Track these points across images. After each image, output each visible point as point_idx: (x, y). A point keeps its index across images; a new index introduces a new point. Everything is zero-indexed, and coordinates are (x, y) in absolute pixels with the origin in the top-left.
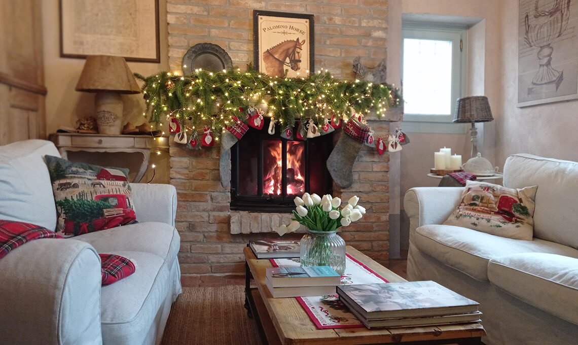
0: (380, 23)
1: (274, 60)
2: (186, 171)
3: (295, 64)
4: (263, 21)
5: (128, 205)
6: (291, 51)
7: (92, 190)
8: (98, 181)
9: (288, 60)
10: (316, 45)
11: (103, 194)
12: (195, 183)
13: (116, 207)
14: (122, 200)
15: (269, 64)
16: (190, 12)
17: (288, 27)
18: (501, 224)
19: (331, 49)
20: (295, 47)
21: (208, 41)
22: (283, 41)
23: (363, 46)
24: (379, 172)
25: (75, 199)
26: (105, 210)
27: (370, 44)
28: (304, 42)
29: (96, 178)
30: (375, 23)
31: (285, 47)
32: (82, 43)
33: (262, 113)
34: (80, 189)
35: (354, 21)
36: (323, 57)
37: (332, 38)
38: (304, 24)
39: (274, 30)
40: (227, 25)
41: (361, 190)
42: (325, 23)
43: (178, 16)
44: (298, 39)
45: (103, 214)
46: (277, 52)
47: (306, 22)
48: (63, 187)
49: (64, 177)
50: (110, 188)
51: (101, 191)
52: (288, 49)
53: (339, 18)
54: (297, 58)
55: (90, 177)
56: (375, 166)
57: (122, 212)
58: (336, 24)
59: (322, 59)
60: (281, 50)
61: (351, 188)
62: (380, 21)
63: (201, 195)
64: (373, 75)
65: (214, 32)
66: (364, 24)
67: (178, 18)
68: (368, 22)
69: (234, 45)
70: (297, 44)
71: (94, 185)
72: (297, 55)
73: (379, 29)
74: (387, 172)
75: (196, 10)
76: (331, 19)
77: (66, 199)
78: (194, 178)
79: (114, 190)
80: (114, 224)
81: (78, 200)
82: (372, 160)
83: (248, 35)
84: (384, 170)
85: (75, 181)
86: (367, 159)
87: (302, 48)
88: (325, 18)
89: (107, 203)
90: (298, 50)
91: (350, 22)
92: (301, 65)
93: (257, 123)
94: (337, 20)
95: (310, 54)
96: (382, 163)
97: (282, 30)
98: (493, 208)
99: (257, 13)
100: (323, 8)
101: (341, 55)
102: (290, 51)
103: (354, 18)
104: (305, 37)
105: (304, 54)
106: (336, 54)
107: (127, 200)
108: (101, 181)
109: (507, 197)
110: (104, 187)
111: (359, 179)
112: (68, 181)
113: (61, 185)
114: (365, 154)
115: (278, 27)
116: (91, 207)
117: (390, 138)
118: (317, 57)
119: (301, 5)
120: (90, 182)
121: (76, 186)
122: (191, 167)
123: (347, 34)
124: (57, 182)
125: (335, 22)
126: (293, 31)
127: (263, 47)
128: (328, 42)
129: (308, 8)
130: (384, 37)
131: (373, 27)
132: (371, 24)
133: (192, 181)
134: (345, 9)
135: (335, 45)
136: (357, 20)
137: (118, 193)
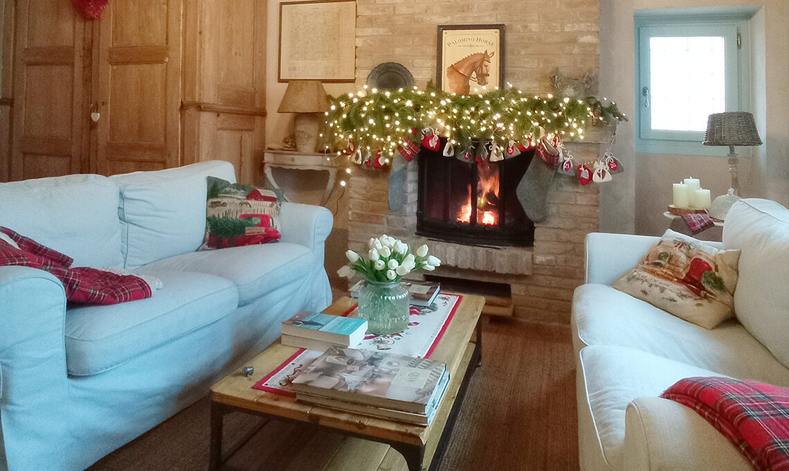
0: (588, 26)
1: (458, 75)
2: (364, 192)
3: (482, 79)
4: (448, 36)
5: (271, 224)
6: (478, 64)
7: (239, 209)
8: (245, 201)
9: (474, 75)
10: (508, 56)
11: (248, 213)
12: (372, 204)
13: (258, 225)
14: (265, 220)
15: (453, 80)
16: (376, 34)
17: (476, 40)
18: (677, 298)
19: (526, 59)
20: (483, 60)
21: (391, 60)
22: (470, 55)
23: (567, 54)
24: (585, 205)
25: (221, 217)
26: (247, 228)
27: (576, 51)
28: (493, 53)
29: (245, 197)
30: (583, 27)
31: (472, 61)
32: (295, 69)
33: (437, 134)
34: (228, 208)
35: (555, 27)
36: (518, 69)
37: (528, 47)
38: (494, 35)
39: (459, 44)
40: (411, 42)
41: (561, 226)
42: (519, 32)
43: (365, 39)
44: (486, 51)
45: (244, 232)
46: (461, 67)
47: (496, 32)
48: (214, 205)
49: (217, 197)
50: (255, 208)
51: (247, 210)
52: (475, 63)
53: (535, 25)
54: (485, 72)
55: (240, 197)
56: (579, 198)
57: (264, 231)
58: (532, 31)
59: (516, 72)
60: (466, 65)
61: (548, 222)
62: (587, 24)
63: (378, 217)
64: (574, 88)
65: (398, 51)
66: (567, 29)
67: (364, 41)
68: (573, 26)
69: (418, 61)
70: (485, 57)
71: (241, 204)
72: (484, 68)
73: (589, 33)
74: (597, 206)
75: (381, 31)
76: (525, 27)
77: (214, 216)
78: (369, 199)
79: (259, 210)
80: (253, 242)
81: (223, 217)
82: (575, 190)
83: (432, 51)
84: (592, 203)
85: (225, 200)
86: (569, 189)
87: (491, 61)
88: (519, 26)
89: (249, 222)
90: (486, 63)
91: (549, 28)
92: (488, 79)
93: (433, 144)
94: (534, 27)
95: (500, 67)
96: (588, 196)
97: (469, 43)
98: (678, 273)
99: (442, 28)
100: (516, 15)
101: (539, 66)
102: (476, 66)
103: (554, 23)
104: (495, 49)
105: (493, 67)
106: (533, 65)
107: (271, 220)
108: (248, 201)
109: (701, 260)
110: (250, 206)
111: (558, 213)
112: (219, 200)
113: (213, 203)
114: (565, 183)
115: (464, 40)
116: (234, 224)
117: (596, 165)
118: (509, 69)
119: (490, 15)
120: (239, 202)
121: (224, 204)
122: (368, 188)
123: (547, 41)
124: (210, 200)
125: (530, 29)
126: (479, 43)
127: (447, 62)
128: (523, 52)
129: (499, 17)
130: (595, 42)
131: (580, 32)
132: (577, 28)
133: (369, 202)
134: (542, 15)
135: (531, 54)
136: (559, 25)
137: (263, 213)
